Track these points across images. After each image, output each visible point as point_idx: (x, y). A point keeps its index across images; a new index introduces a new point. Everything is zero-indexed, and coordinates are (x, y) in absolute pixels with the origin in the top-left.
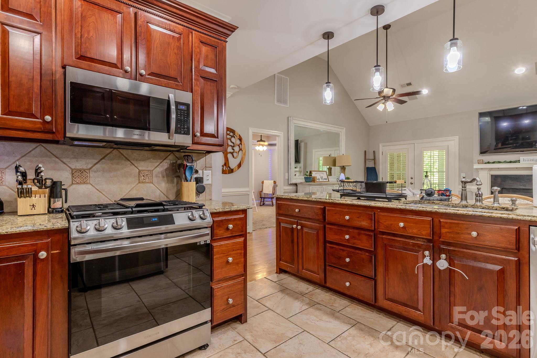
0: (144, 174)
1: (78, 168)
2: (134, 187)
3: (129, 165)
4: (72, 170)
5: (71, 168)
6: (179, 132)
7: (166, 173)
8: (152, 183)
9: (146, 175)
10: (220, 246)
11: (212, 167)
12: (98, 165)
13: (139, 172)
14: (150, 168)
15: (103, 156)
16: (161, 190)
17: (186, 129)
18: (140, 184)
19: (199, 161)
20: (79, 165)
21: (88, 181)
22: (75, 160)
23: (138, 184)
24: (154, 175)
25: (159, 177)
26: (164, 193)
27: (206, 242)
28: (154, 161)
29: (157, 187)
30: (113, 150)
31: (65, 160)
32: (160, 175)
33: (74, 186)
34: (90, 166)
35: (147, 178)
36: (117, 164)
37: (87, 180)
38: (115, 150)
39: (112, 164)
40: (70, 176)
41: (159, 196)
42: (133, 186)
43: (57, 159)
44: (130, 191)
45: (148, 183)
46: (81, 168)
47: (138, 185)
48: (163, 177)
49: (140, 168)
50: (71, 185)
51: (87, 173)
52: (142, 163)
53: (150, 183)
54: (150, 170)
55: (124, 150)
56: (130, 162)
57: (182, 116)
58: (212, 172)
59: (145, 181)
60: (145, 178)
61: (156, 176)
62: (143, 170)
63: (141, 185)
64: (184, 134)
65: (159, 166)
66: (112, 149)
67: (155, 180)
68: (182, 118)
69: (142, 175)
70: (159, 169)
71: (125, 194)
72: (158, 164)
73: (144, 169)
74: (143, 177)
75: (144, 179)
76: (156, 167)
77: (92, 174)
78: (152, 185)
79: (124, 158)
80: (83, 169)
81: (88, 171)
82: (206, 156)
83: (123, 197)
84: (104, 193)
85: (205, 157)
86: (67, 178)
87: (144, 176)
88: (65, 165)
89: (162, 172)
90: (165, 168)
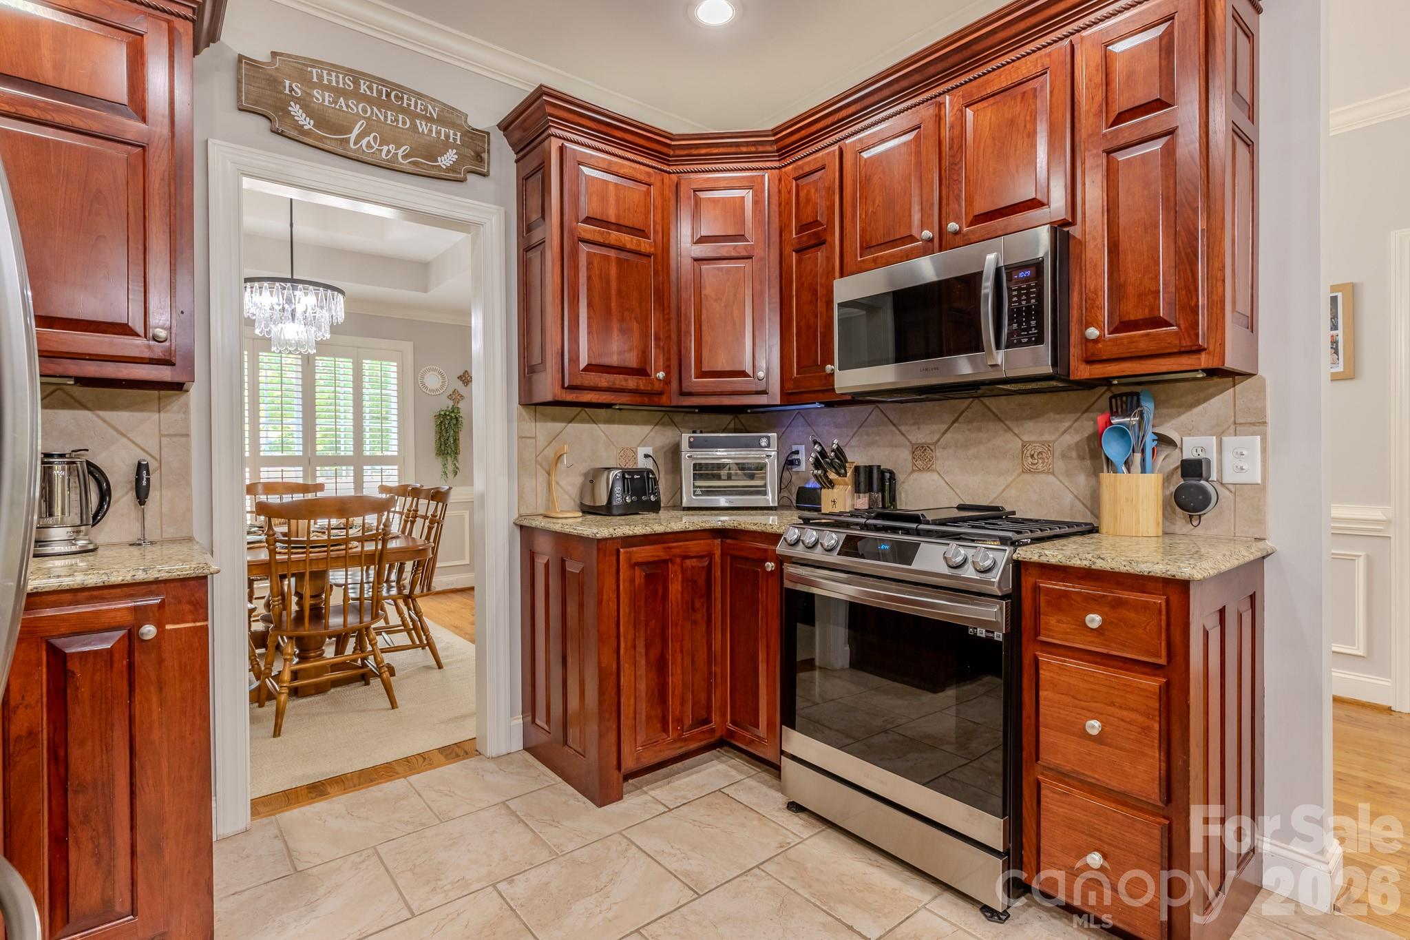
0: (1033, 452)
1: (920, 441)
2: (1012, 482)
3: (1001, 432)
4: (913, 445)
5: (911, 442)
6: (1015, 341)
7: (1089, 447)
8: (1053, 474)
9: (1038, 454)
10: (1060, 668)
11: (1265, 423)
12: (948, 435)
13: (1023, 446)
14: (1046, 437)
15: (956, 415)
16: (1076, 493)
17: (1034, 331)
18: (1024, 476)
19: (1205, 405)
20: (921, 435)
21: (934, 466)
22: (916, 427)
23: (1019, 475)
24: (1057, 454)
25: (1071, 458)
26: (1085, 502)
27: (991, 635)
28: (1057, 417)
29: (1066, 483)
30: (972, 402)
31: (903, 428)
32: (1074, 454)
33: (915, 475)
34: (937, 437)
35: (1040, 461)
36: (979, 430)
37: (933, 464)
38: (976, 401)
39: (969, 430)
40: (910, 458)
41: (1071, 509)
42: (1010, 479)
43: (894, 428)
44: (1004, 490)
45: (1043, 472)
46: (923, 441)
47: (1020, 478)
48: (1082, 458)
49: (1025, 438)
50: (911, 473)
51: (932, 451)
52: (1030, 425)
53: (1048, 473)
54: (1050, 442)
55: (992, 399)
56: (1005, 424)
57: (1024, 297)
58: (1264, 440)
59: (1035, 467)
60: (1036, 461)
61: (1064, 456)
62: (1031, 443)
63: (1027, 477)
64: (1029, 343)
65: (1072, 430)
66: (971, 399)
67: (1059, 465)
68: (1024, 303)
69: (1028, 454)
70: (1071, 439)
71: (994, 496)
72: (1067, 424)
73: (1033, 438)
74: (1030, 460)
75: (1032, 464)
76: (1063, 433)
77: (939, 453)
78: (1051, 478)
79: (992, 416)
80: (926, 444)
81: (932, 447)
82: (1234, 386)
83: (991, 502)
84: (958, 491)
85: (1232, 390)
86: (906, 460)
87: (1032, 456)
88: (903, 438)
89: (1077, 444)
90: (1086, 435)
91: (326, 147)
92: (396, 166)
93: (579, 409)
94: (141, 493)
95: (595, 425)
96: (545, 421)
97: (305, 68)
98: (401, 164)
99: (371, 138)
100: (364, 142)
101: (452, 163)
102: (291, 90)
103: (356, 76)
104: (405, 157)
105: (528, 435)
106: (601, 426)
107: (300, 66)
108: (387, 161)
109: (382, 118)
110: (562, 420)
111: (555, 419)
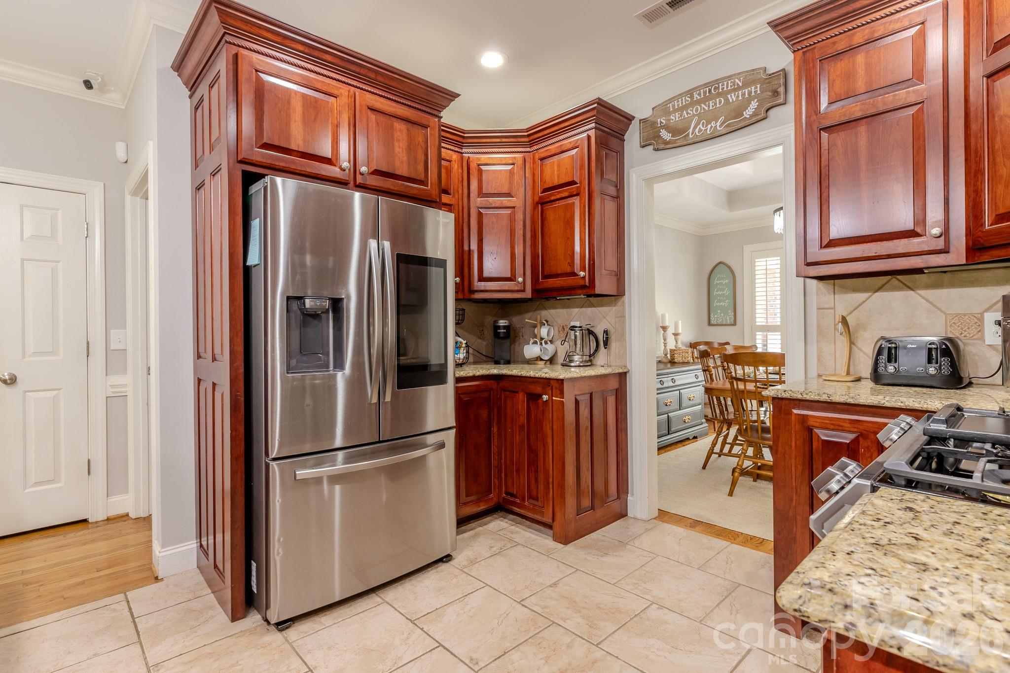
91: (678, 145)
92: (717, 134)
93: (889, 277)
94: (606, 343)
95: (912, 292)
96: (846, 293)
97: (666, 106)
98: (719, 131)
99: (701, 126)
100: (697, 130)
101: (754, 110)
102: (661, 122)
103: (690, 93)
104: (720, 126)
105: (826, 306)
106: (922, 292)
107: (664, 107)
108: (711, 134)
109: (707, 108)
110: (865, 290)
111: (856, 290)
